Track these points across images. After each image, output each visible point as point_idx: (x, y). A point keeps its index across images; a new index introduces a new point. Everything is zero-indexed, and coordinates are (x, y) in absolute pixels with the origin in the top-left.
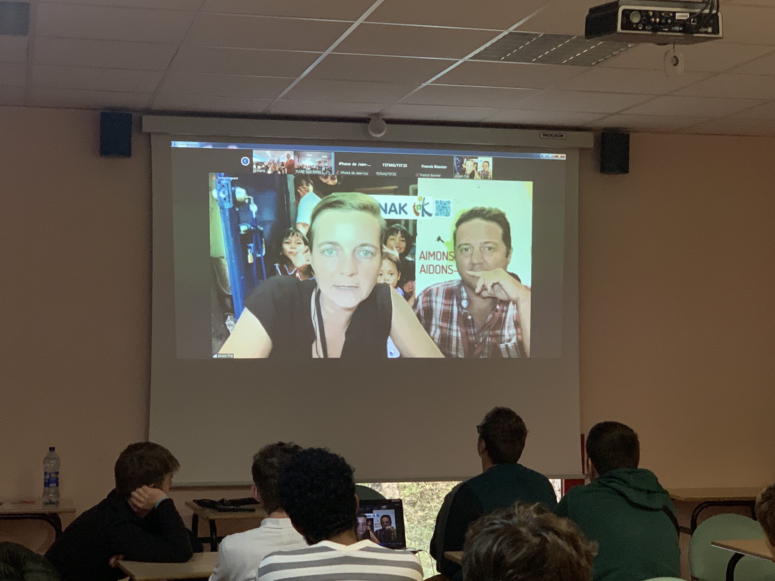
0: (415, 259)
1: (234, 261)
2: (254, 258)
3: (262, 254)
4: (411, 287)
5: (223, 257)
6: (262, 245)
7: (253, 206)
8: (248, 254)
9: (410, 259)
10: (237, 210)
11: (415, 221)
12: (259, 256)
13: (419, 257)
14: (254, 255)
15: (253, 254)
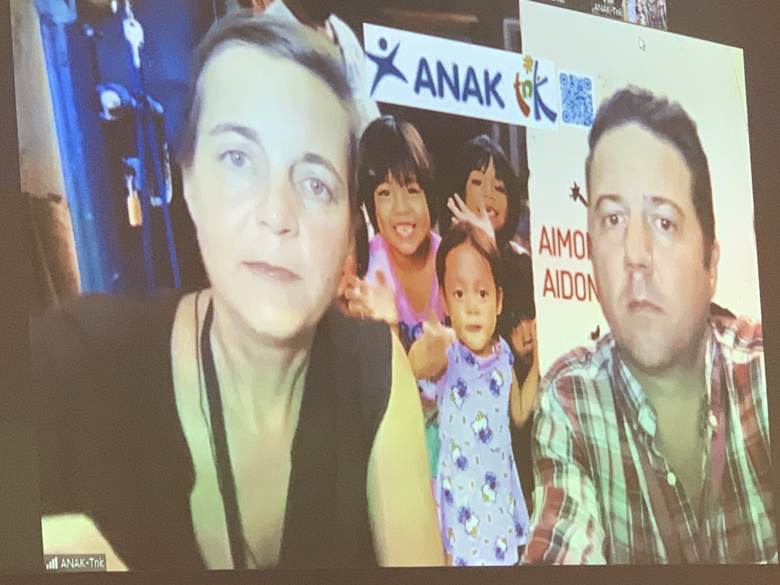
0: (530, 249)
1: (89, 216)
2: (143, 209)
3: (163, 197)
4: (528, 339)
5: (58, 199)
6: (163, 166)
7: (132, 25)
8: (127, 193)
9: (521, 250)
10: (90, 32)
11: (522, 130)
12: (156, 202)
13: (538, 246)
14: (143, 199)
15: (140, 194)
